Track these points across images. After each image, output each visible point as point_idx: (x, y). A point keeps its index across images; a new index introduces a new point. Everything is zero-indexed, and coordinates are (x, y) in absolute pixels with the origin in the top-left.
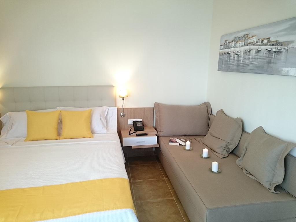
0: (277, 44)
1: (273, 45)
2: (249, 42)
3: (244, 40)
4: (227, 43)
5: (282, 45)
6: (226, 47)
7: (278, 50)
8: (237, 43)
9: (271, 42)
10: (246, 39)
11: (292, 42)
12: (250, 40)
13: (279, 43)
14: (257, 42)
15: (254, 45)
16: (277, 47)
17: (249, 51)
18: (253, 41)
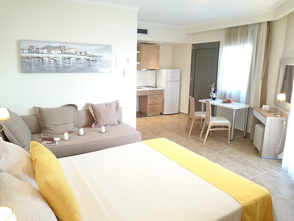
0: (93, 56)
1: (90, 56)
2: (67, 52)
3: (60, 49)
4: (35, 49)
5: (96, 57)
6: (33, 52)
7: (94, 60)
8: (51, 51)
9: (88, 54)
10: (63, 49)
11: (102, 56)
12: (67, 51)
13: (94, 56)
14: (75, 53)
15: (72, 54)
16: (93, 58)
17: (69, 58)
18: (71, 52)
